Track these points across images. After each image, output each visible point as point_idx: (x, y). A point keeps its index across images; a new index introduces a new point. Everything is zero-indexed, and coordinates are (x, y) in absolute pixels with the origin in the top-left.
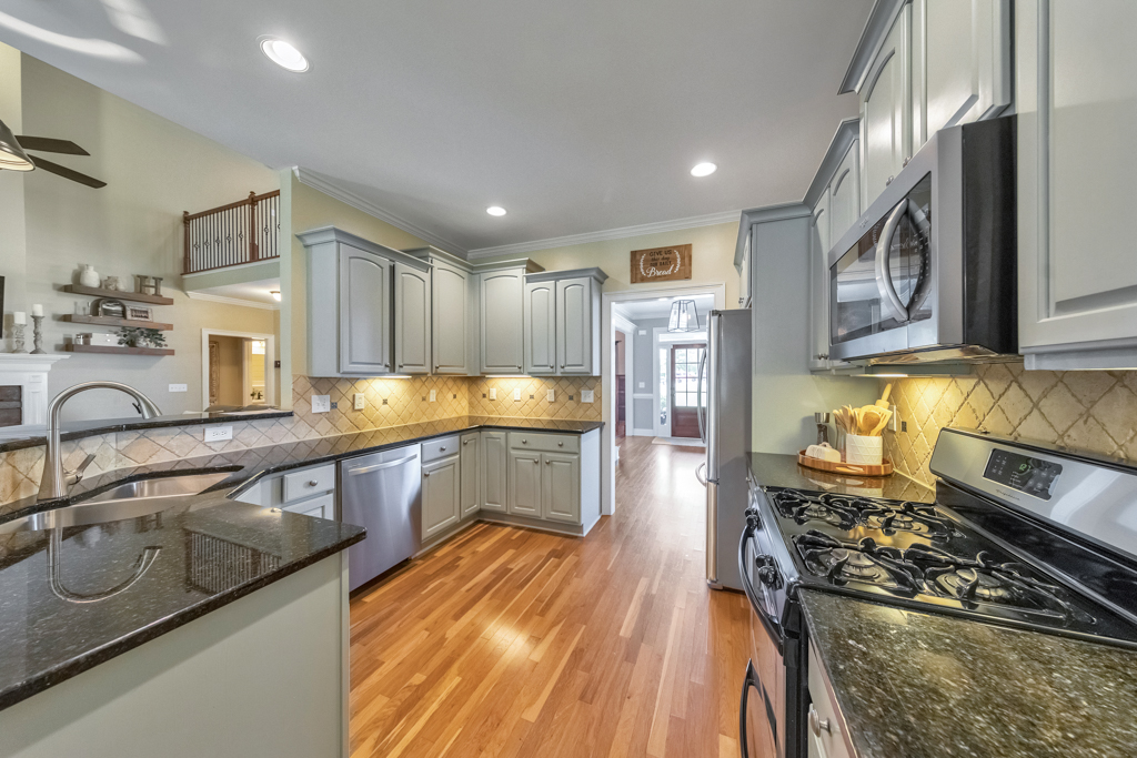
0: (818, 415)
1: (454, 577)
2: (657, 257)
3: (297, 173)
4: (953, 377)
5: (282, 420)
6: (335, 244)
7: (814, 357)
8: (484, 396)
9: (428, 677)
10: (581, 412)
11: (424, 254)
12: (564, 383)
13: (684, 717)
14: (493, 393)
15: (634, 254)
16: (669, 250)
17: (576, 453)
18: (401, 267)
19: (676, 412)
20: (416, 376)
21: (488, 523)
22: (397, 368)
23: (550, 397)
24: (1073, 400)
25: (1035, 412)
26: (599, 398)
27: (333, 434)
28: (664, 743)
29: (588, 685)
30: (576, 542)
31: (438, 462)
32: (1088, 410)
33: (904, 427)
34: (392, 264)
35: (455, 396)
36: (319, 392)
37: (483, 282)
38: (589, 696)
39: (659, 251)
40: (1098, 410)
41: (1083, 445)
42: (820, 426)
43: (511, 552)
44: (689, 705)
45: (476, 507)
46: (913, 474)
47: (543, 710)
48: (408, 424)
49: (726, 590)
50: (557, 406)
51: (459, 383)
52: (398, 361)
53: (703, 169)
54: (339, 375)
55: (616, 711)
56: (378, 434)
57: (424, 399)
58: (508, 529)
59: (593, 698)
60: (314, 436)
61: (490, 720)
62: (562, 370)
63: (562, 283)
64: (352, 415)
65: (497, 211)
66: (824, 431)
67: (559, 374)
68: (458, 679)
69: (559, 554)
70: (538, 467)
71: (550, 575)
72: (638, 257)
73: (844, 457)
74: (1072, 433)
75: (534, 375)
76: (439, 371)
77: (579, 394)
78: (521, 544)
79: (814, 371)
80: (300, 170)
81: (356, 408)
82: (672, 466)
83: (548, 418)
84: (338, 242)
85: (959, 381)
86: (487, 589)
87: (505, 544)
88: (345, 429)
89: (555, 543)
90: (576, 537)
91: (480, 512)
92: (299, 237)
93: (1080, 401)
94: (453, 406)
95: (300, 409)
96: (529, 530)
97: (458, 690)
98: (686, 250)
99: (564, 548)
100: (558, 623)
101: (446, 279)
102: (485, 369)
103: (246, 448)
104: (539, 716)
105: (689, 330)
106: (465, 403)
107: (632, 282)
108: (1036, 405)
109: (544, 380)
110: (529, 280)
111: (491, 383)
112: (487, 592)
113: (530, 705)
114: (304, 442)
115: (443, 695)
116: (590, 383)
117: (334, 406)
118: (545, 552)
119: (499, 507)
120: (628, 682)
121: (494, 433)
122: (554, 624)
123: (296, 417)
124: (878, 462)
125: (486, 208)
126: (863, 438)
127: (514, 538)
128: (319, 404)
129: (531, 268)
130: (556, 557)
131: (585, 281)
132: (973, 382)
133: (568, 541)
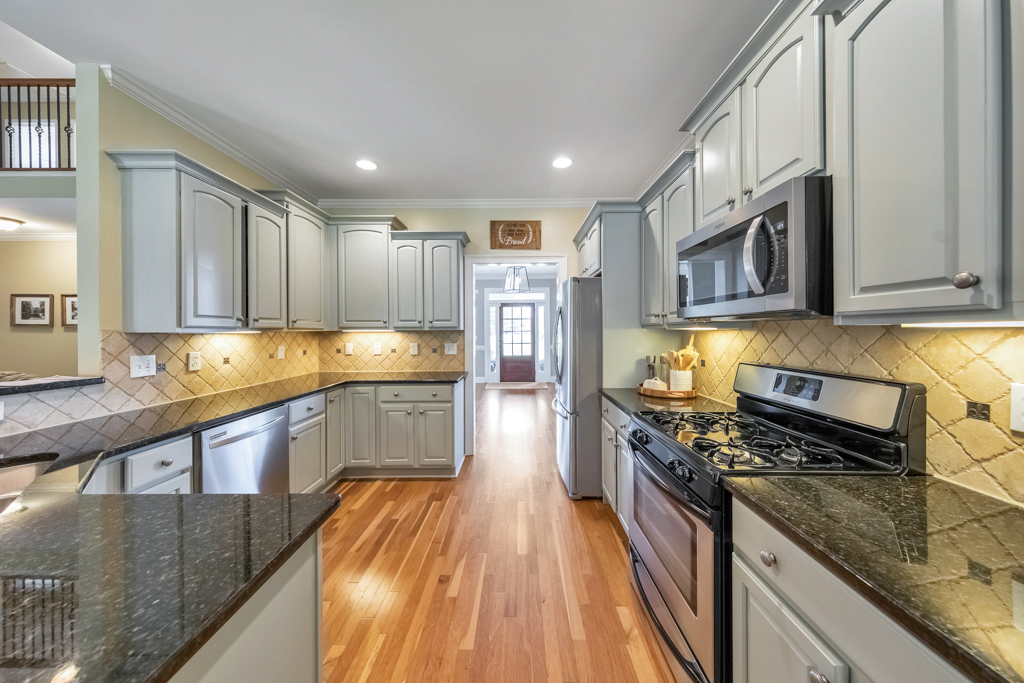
0: (648, 358)
1: (336, 540)
2: (513, 228)
3: (109, 74)
4: (740, 330)
5: (85, 389)
6: (174, 172)
7: (646, 316)
8: (339, 351)
9: (348, 645)
10: (445, 363)
11: (279, 197)
12: (427, 338)
13: (588, 602)
14: (350, 349)
15: (493, 224)
16: (523, 224)
17: (449, 402)
18: (255, 210)
19: (504, 361)
20: (264, 330)
21: (353, 480)
22: (251, 322)
23: (413, 350)
24: (819, 343)
25: (796, 350)
26: (462, 350)
27: (160, 402)
28: (582, 628)
29: (507, 604)
30: (450, 483)
31: (306, 423)
32: (827, 348)
33: (703, 363)
34: (244, 204)
35: (305, 353)
36: (142, 353)
37: (341, 235)
38: (512, 610)
39: (515, 224)
40: (833, 348)
41: (825, 368)
42: (649, 366)
43: (389, 505)
44: (589, 593)
45: (341, 466)
46: (710, 395)
47: (477, 635)
48: (253, 385)
49: (585, 498)
50: (420, 359)
51: (309, 338)
52: (252, 315)
53: (562, 162)
54: (179, 331)
55: (538, 615)
56: (218, 398)
57: (271, 356)
58: (378, 484)
59: (515, 611)
60: (133, 406)
61: (430, 662)
62: (430, 325)
63: (429, 244)
64: (184, 378)
65: (366, 165)
66: (651, 370)
67: (427, 329)
68: (382, 638)
69: (439, 497)
70: (411, 418)
71: (437, 517)
72: (497, 227)
73: (669, 388)
74: (818, 361)
75: (399, 330)
76: (296, 325)
77: (442, 347)
78: (397, 494)
79: (643, 326)
80: (113, 70)
81: (191, 369)
82: (501, 408)
83: (412, 371)
84: (179, 171)
85: (744, 332)
86: (378, 544)
87: (380, 498)
88: (175, 394)
89: (431, 488)
90: (449, 479)
91: (345, 471)
92: (110, 155)
93: (822, 343)
94: (303, 363)
95: (114, 372)
96: (400, 480)
97: (387, 646)
98: (537, 225)
99: (442, 491)
100: (462, 557)
101: (303, 228)
102: (345, 324)
103: (27, 430)
104: (476, 643)
105: (521, 291)
106: (315, 359)
107: (492, 248)
108: (796, 346)
109: (406, 335)
110: (394, 237)
111: (346, 338)
112: (380, 547)
113: (464, 635)
114: (119, 415)
115: (372, 657)
116: (452, 337)
117: (161, 367)
118: (425, 497)
119: (367, 462)
120: (538, 589)
121: (360, 389)
122: (457, 561)
123: (107, 385)
124: (690, 389)
125: (356, 160)
126: (682, 372)
127: (388, 489)
128: (143, 366)
129: (396, 226)
130: (437, 500)
131: (453, 243)
132: (754, 333)
133: (442, 483)
